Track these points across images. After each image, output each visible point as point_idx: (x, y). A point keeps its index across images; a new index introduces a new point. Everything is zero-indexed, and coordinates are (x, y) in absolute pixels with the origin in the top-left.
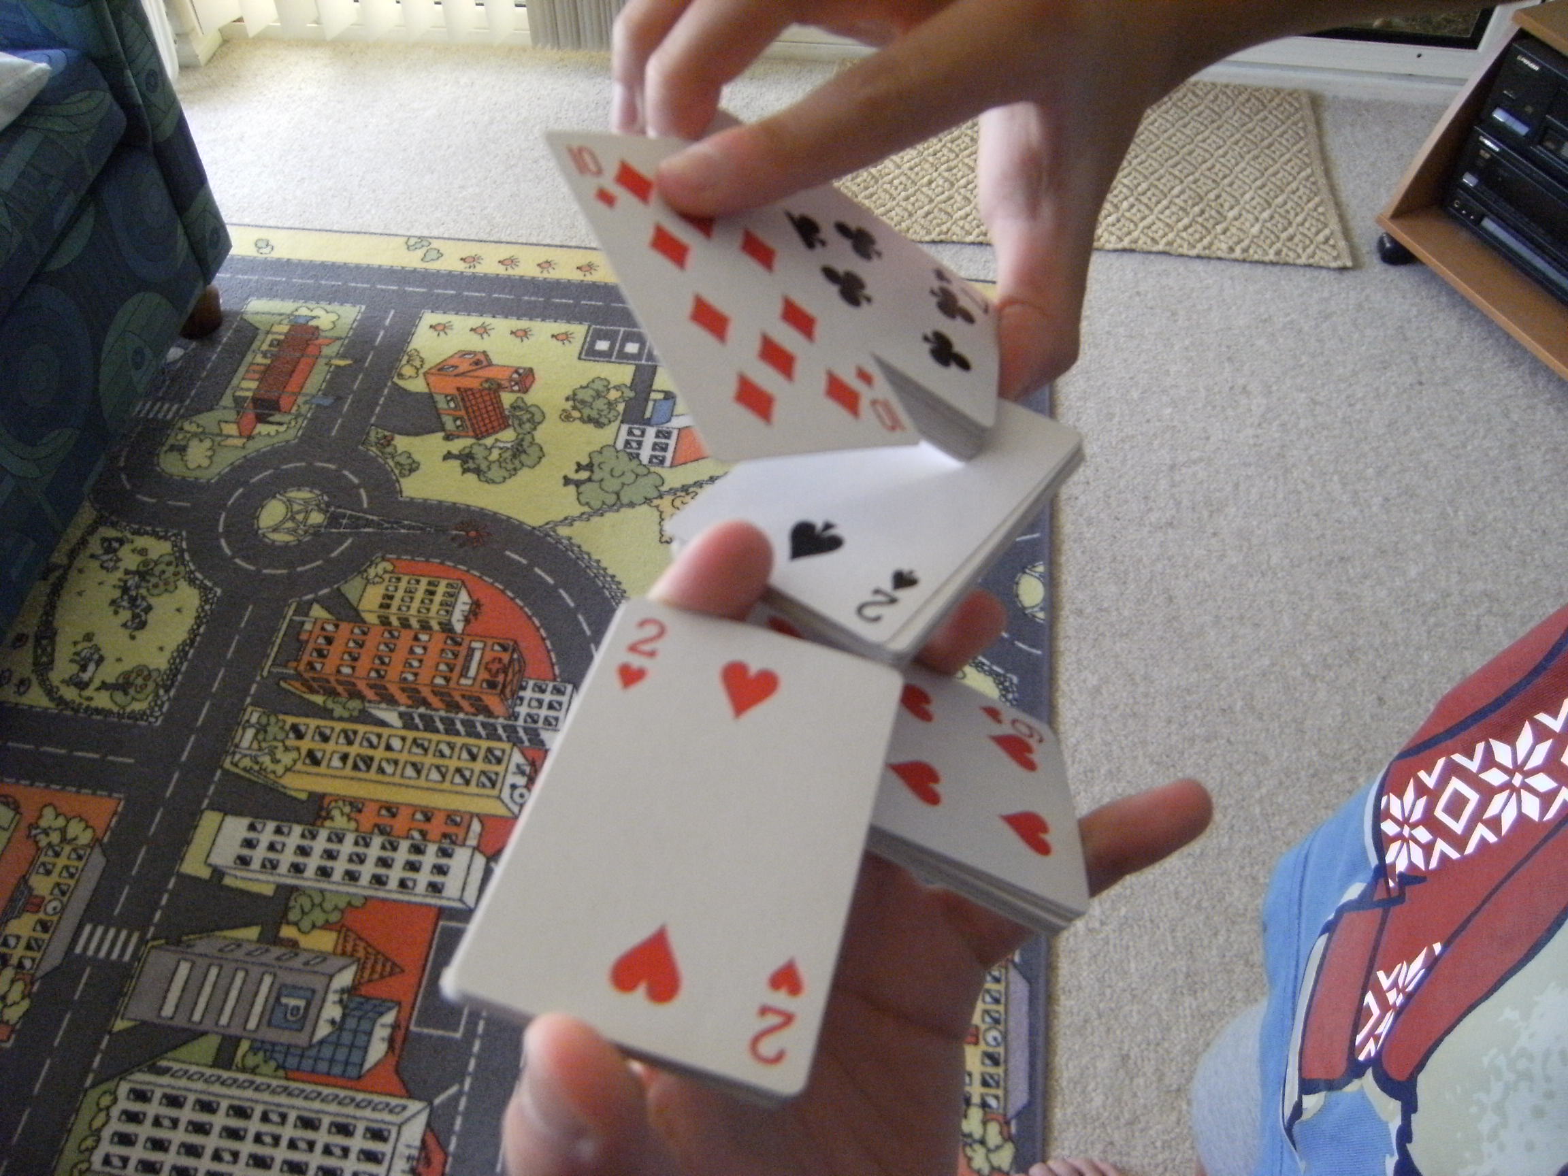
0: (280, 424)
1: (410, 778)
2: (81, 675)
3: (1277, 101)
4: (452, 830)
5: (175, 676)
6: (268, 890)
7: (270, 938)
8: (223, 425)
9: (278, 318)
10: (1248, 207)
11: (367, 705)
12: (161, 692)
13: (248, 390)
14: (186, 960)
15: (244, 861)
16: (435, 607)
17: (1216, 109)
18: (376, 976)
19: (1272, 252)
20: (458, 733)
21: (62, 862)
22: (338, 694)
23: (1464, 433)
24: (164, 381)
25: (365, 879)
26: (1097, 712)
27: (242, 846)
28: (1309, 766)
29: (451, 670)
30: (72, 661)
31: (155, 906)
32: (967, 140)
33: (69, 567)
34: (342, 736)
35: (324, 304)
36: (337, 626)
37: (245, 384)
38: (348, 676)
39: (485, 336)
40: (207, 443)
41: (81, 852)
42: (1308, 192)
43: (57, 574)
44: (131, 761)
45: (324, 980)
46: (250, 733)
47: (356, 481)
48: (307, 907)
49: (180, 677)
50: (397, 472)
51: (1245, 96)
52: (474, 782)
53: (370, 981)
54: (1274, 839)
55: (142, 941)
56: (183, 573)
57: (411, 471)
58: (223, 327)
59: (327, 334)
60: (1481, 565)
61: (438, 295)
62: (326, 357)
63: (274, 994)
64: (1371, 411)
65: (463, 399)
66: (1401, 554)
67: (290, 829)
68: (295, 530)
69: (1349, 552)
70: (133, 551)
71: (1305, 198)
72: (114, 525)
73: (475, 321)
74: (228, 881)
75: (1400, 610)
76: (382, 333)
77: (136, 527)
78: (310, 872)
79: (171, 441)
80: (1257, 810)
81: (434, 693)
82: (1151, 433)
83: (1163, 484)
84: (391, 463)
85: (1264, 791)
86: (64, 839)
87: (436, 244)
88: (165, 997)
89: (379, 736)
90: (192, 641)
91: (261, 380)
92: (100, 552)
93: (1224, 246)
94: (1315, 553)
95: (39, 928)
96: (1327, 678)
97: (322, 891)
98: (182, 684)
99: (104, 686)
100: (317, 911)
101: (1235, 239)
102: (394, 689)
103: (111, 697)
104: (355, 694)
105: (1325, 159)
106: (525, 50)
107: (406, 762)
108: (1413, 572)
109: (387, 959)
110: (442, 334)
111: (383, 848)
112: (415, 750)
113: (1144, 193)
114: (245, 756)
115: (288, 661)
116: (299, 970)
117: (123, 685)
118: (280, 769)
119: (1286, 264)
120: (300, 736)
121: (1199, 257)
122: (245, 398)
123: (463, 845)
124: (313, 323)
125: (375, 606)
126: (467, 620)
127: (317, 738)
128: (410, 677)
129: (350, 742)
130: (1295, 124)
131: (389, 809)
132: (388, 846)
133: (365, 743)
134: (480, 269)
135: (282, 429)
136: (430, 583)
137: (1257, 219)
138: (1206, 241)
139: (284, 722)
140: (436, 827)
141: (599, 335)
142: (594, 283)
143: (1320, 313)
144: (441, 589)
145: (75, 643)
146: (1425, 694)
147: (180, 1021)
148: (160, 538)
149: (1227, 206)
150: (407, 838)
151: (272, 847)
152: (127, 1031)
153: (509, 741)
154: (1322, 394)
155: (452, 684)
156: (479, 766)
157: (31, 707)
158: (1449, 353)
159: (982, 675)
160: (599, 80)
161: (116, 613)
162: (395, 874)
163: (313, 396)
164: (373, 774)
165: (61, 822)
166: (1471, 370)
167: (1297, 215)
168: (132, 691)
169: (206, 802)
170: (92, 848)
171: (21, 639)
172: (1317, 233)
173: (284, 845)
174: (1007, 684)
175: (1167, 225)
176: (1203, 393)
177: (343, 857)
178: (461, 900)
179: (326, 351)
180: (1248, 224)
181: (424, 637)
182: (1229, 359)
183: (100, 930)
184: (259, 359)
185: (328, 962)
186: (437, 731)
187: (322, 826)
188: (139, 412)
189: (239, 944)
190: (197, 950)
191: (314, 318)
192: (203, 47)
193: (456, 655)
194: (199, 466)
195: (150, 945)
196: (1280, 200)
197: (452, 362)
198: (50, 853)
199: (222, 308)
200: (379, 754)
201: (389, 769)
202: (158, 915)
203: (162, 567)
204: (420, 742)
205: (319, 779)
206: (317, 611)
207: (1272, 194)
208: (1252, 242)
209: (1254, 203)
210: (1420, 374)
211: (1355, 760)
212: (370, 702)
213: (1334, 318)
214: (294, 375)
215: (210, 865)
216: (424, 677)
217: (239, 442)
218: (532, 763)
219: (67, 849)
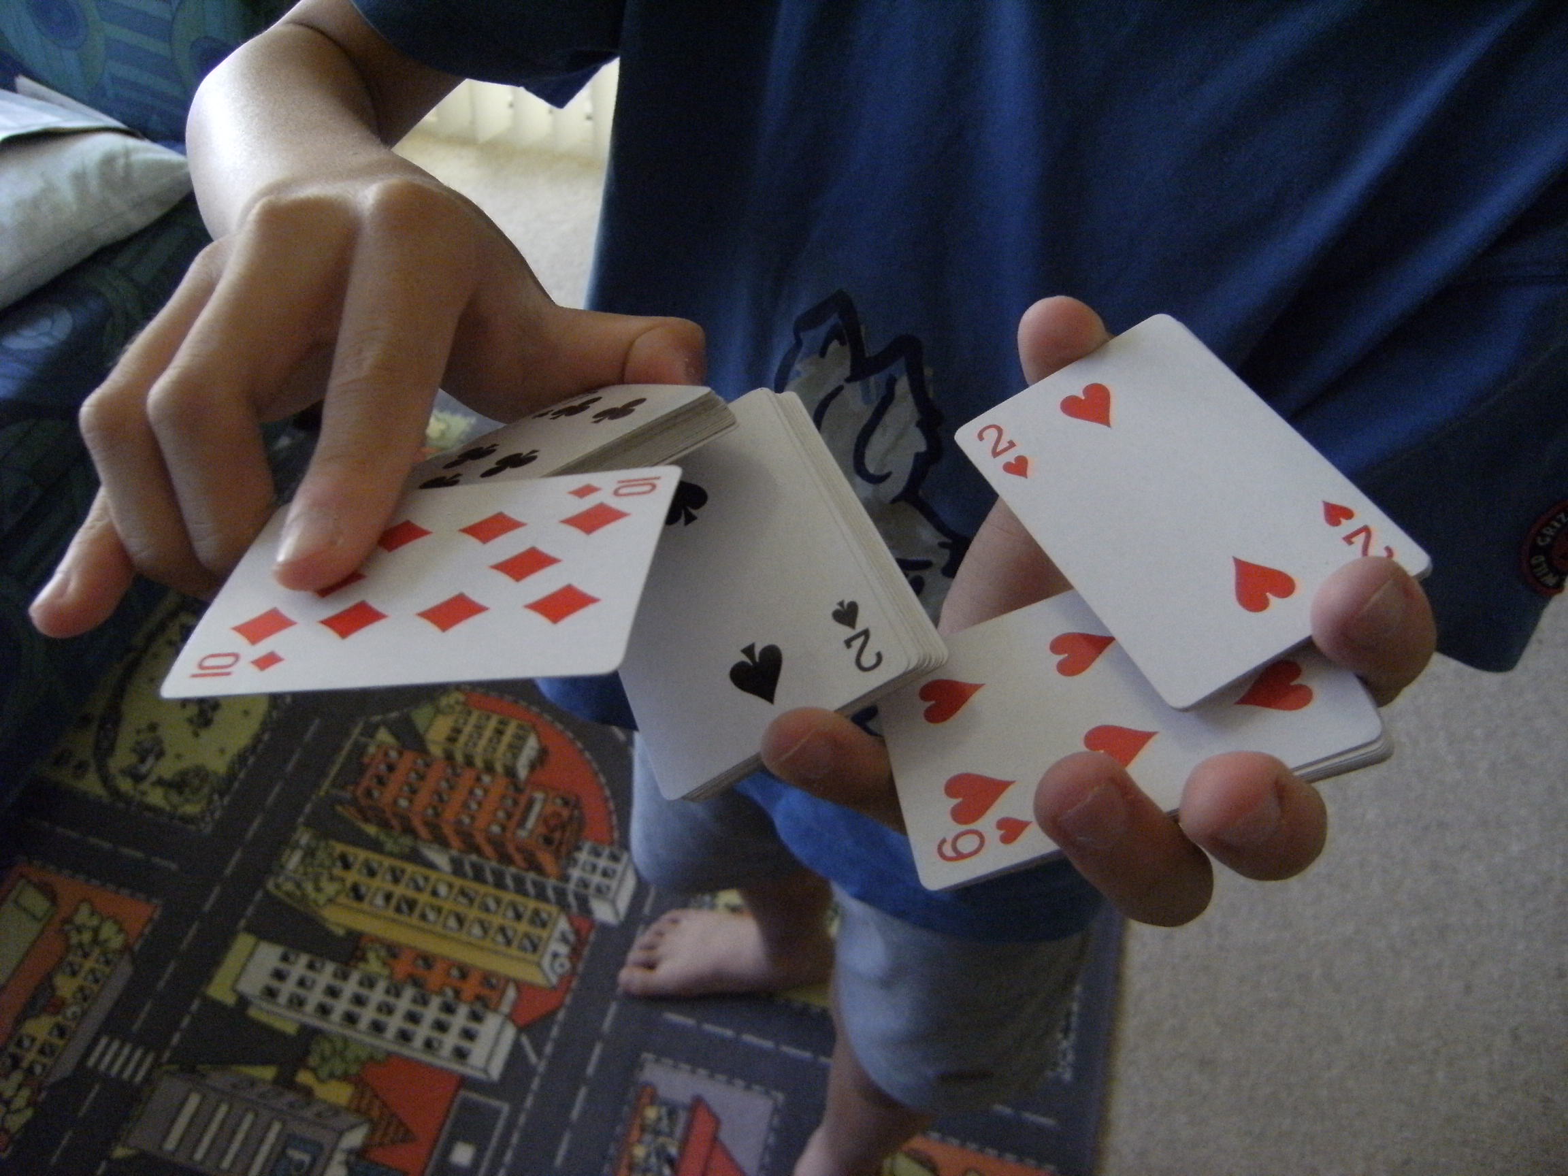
1: (451, 929)
2: (139, 766)
4: (485, 992)
5: (232, 782)
6: (290, 1029)
7: (286, 1081)
11: (419, 843)
12: (216, 797)
14: (197, 1091)
15: (271, 993)
16: (502, 747)
18: (387, 1141)
20: (506, 888)
21: (89, 964)
22: (392, 828)
25: (391, 1033)
27: (272, 976)
28: (1385, 1052)
29: (509, 819)
30: (132, 750)
31: (175, 1027)
33: (145, 650)
34: (390, 873)
36: (401, 754)
38: (404, 809)
41: (110, 957)
43: (133, 655)
45: (334, 1136)
46: (298, 855)
48: (328, 1052)
49: (236, 784)
52: (515, 943)
53: (381, 1144)
55: (156, 1064)
63: (280, 1144)
66: (1503, 827)
67: (323, 965)
69: (1449, 818)
74: (253, 1012)
75: (1497, 889)
78: (336, 1016)
81: (489, 841)
85: (1334, 1072)
86: (95, 941)
88: (170, 1128)
89: (426, 879)
90: (255, 748)
95: (55, 1032)
97: (346, 1040)
98: (237, 793)
99: (160, 782)
100: (338, 1059)
102: (448, 830)
103: (165, 795)
104: (409, 830)
107: (450, 912)
108: (1515, 848)
109: (401, 1123)
111: (414, 1001)
112: (460, 899)
114: (289, 879)
115: (347, 784)
116: (310, 1121)
117: (179, 784)
118: (322, 899)
120: (347, 866)
123: (495, 1010)
125: (442, 738)
126: (533, 767)
127: (364, 871)
128: (467, 820)
129: (396, 880)
131: (425, 960)
132: (419, 1000)
133: (411, 885)
136: (500, 722)
139: (334, 848)
140: (470, 988)
144: (511, 730)
145: (138, 732)
147: (181, 1159)
150: (440, 994)
151: (302, 983)
152: (127, 1161)
153: (557, 904)
155: (509, 835)
156: (523, 927)
157: (85, 793)
161: (184, 705)
162: (422, 1032)
164: (415, 920)
165: (95, 921)
168: (187, 790)
169: (243, 922)
170: (122, 954)
171: (86, 720)
173: (314, 982)
177: (372, 1004)
178: (485, 1071)
183: (116, 1045)
185: (341, 1117)
186: (486, 883)
187: (356, 967)
189: (253, 1083)
190: (210, 1082)
193: (516, 803)
195: (164, 1068)
198: (80, 953)
200: (424, 898)
201: (431, 916)
202: (176, 1038)
204: (467, 891)
205: (359, 916)
206: (383, 735)
212: (422, 840)
215: (237, 992)
216: (481, 822)
218: (577, 932)
219: (96, 952)
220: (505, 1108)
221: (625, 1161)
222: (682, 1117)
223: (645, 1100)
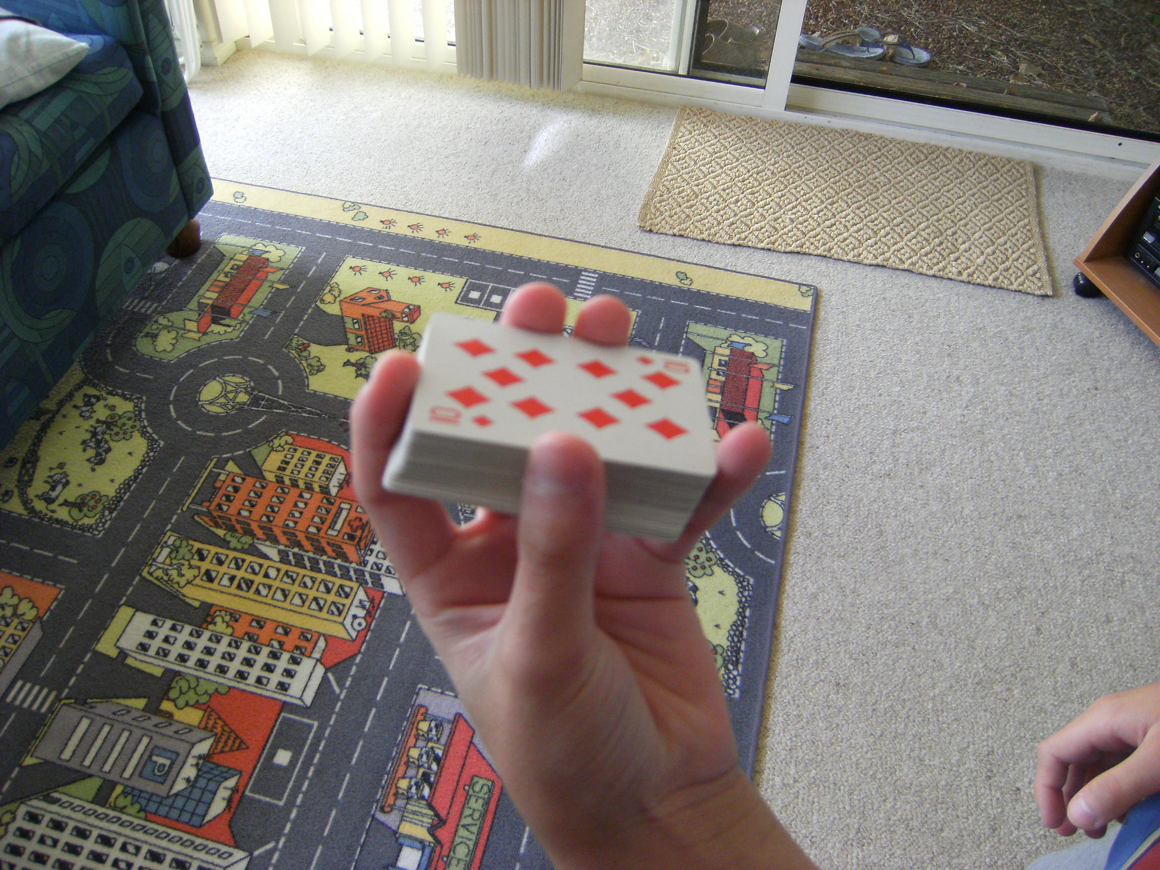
0: (229, 326)
1: (278, 601)
2: (50, 493)
3: (1007, 167)
4: (303, 643)
5: (119, 502)
6: (158, 672)
7: (153, 709)
8: (187, 322)
9: (241, 250)
10: (976, 243)
11: (256, 541)
12: (107, 513)
13: (210, 299)
14: (87, 718)
16: (319, 474)
17: (960, 169)
18: (227, 749)
19: (991, 278)
20: (320, 571)
21: (10, 630)
22: (236, 531)
23: (1127, 429)
24: (150, 286)
25: (231, 674)
26: (812, 613)
27: (144, 636)
28: (975, 676)
29: (323, 523)
30: (46, 482)
31: (72, 672)
32: (769, 173)
33: (58, 411)
34: (233, 562)
35: (275, 243)
36: (244, 479)
37: (209, 295)
38: (245, 517)
39: (389, 278)
40: (173, 334)
41: (26, 625)
42: (1024, 236)
43: (47, 416)
44: (75, 562)
45: (187, 746)
46: (166, 551)
47: (276, 374)
48: (184, 689)
49: (122, 503)
50: (308, 370)
51: (983, 161)
52: (325, 609)
53: (222, 752)
54: (941, 730)
55: (58, 699)
56: (138, 427)
57: (319, 371)
58: (200, 252)
59: (273, 265)
60: (1130, 533)
61: (361, 245)
62: (271, 281)
63: (148, 753)
64: (1055, 406)
65: (365, 323)
66: (1067, 518)
67: (183, 627)
68: (225, 405)
69: (1026, 512)
70: (105, 406)
71: (1021, 241)
72: (95, 386)
73: (384, 267)
74: (129, 661)
75: (1062, 561)
76: (314, 268)
77: (111, 389)
78: (191, 663)
79: (147, 330)
80: (930, 705)
81: (307, 538)
82: (882, 404)
83: (886, 444)
84: (305, 365)
85: (937, 691)
86: (15, 614)
87: (364, 208)
88: (66, 744)
89: (261, 566)
90: (136, 478)
91: (220, 293)
92: (81, 404)
93: (954, 270)
94: (999, 510)
96: (998, 609)
97: (198, 678)
98: (122, 509)
99: (66, 503)
100: (192, 692)
101: (964, 266)
102: (277, 531)
103: (69, 512)
104: (249, 532)
105: (1039, 213)
106: (451, 77)
107: (277, 588)
108: (1075, 533)
109: (237, 737)
110: (358, 274)
111: (249, 651)
112: (285, 579)
113: (898, 225)
114: (160, 568)
115: (203, 501)
116: (170, 737)
117: (80, 504)
118: (183, 581)
119: (1001, 288)
120: (202, 558)
121: (934, 276)
122: (207, 304)
123: (310, 656)
124: (265, 256)
125: (275, 468)
126: (341, 487)
127: (215, 561)
128: (291, 524)
129: (238, 568)
130: (1020, 185)
131: (258, 622)
132: (253, 650)
133: (249, 570)
134: (393, 230)
135: (229, 330)
136: (318, 456)
137: (982, 253)
138: (941, 265)
139: (192, 546)
140: (292, 640)
141: (473, 287)
142: (476, 250)
143: (1024, 327)
144: (326, 461)
145: (51, 469)
146: (1075, 629)
147: (74, 765)
148: (126, 399)
149: (960, 240)
150: (268, 646)
151: (166, 640)
152: (33, 766)
153: (357, 582)
154: (1018, 389)
155: (322, 534)
156: (331, 597)
157: (10, 512)
158: (1121, 368)
159: (726, 574)
160: (503, 104)
161: (84, 450)
162: (255, 672)
163: (256, 309)
164: (251, 594)
165: (15, 600)
166: (1137, 382)
167: (1013, 253)
168: (85, 509)
169: (124, 599)
170: (34, 623)
171: (12, 461)
172: (1028, 268)
173: (176, 639)
174: (745, 584)
175: (913, 250)
176: (925, 378)
177: (218, 654)
178: (301, 699)
179: (271, 277)
180: (975, 256)
181: (307, 495)
182: (949, 355)
183: (28, 686)
184: (222, 277)
185: (192, 733)
186: (305, 567)
187: (207, 629)
188: (128, 306)
189: (128, 710)
190: (97, 711)
191: (267, 252)
192: (221, 52)
193: (328, 512)
194: (164, 350)
195: (62, 702)
196: (1002, 240)
197: (361, 295)
198: (3, 623)
199: (201, 238)
200: (259, 579)
201: (264, 591)
202: (73, 680)
203: (124, 420)
204: (290, 574)
205: (211, 592)
206: (231, 467)
207: (996, 235)
208: (977, 269)
209: (981, 240)
210: (1097, 381)
211: (1012, 675)
212: (258, 539)
213: (1034, 333)
214: (245, 292)
215: (118, 647)
216: (301, 526)
217: (196, 336)
218: (372, 601)
219: (16, 621)
220: (316, 724)
221: (404, 759)
222: (447, 728)
223: (420, 717)
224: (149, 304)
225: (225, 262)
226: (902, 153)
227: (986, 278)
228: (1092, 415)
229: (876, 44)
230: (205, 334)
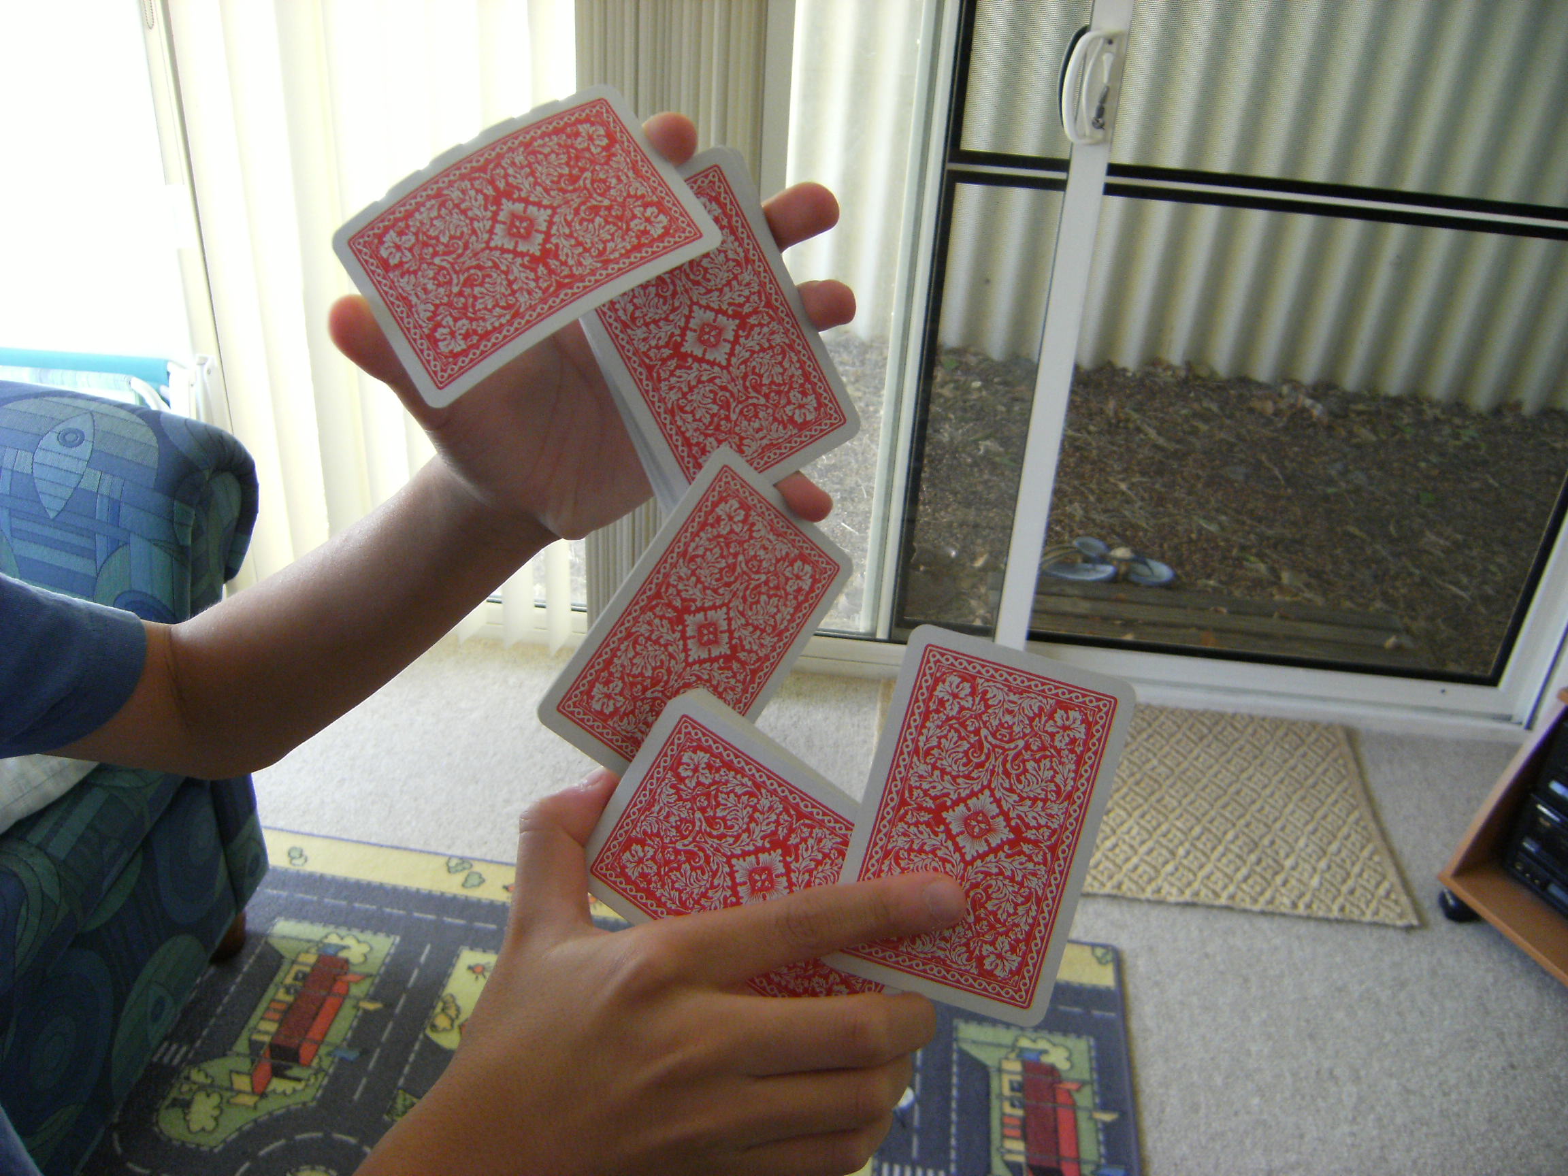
0: (298, 1080)
3: (1314, 736)
8: (235, 1077)
9: (306, 946)
10: (1303, 854)
13: (266, 1033)
17: (1256, 743)
19: (1335, 908)
35: (355, 932)
37: (264, 1026)
40: (215, 1099)
42: (1359, 838)
51: (1280, 733)
58: (245, 952)
59: (356, 969)
61: (478, 929)
62: (354, 998)
64: (1467, 1102)
71: (1358, 845)
76: (416, 973)
79: (174, 1093)
82: (1242, 1129)
87: (478, 867)
91: (281, 1023)
93: (1286, 901)
101: (1296, 892)
105: (1370, 799)
110: (480, 977)
113: (1198, 838)
119: (1352, 922)
121: (1263, 913)
122: (262, 1044)
124: (343, 954)
130: (1335, 760)
135: (300, 1086)
137: (1314, 869)
138: (1268, 895)
143: (1395, 979)
149: (1282, 853)
154: (1414, 1080)
158: (1535, 1029)
163: (337, 1047)
167: (1353, 864)
172: (1377, 886)
175: (1226, 875)
176: (1289, 1079)
179: (357, 990)
180: (1306, 875)
182: (1310, 1036)
184: (281, 995)
191: (344, 948)
194: (203, 1129)
196: (1334, 847)
199: (248, 930)
207: (1325, 840)
208: (1314, 896)
209: (1309, 850)
210: (1509, 1054)
213: (1410, 987)
214: (319, 1019)
217: (249, 1100)
224: (174, 1047)
225: (285, 967)
226: (1179, 727)
227: (1329, 909)
228: (1520, 1111)
229: (1104, 560)
230: (263, 1095)
